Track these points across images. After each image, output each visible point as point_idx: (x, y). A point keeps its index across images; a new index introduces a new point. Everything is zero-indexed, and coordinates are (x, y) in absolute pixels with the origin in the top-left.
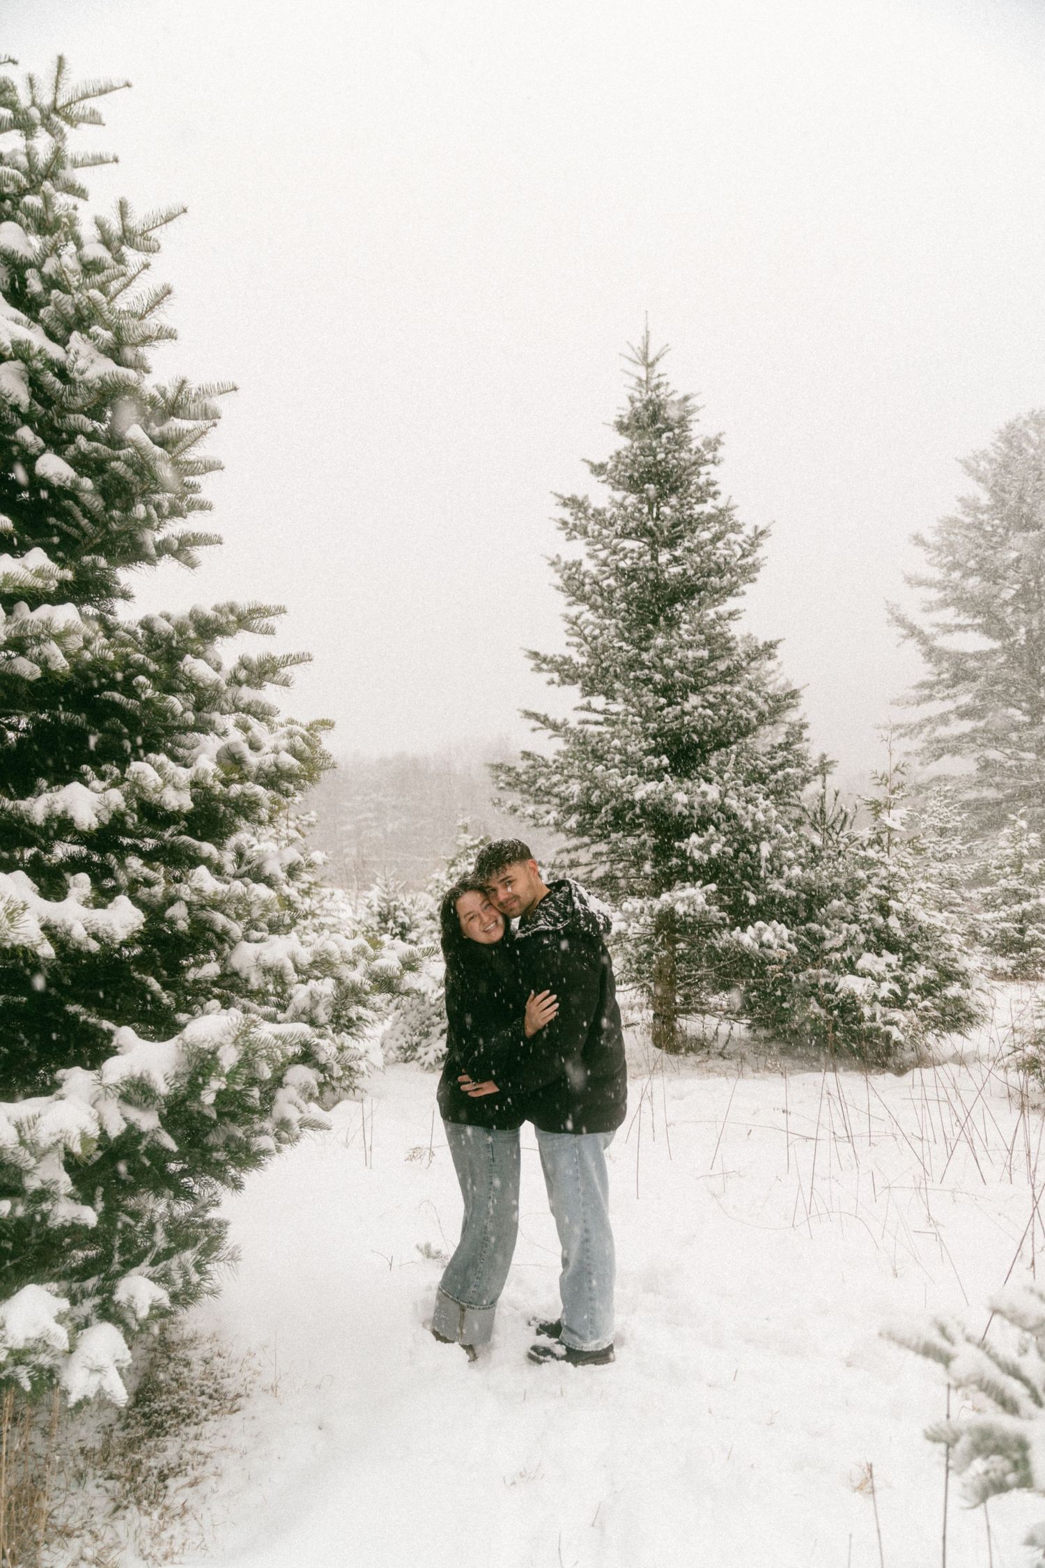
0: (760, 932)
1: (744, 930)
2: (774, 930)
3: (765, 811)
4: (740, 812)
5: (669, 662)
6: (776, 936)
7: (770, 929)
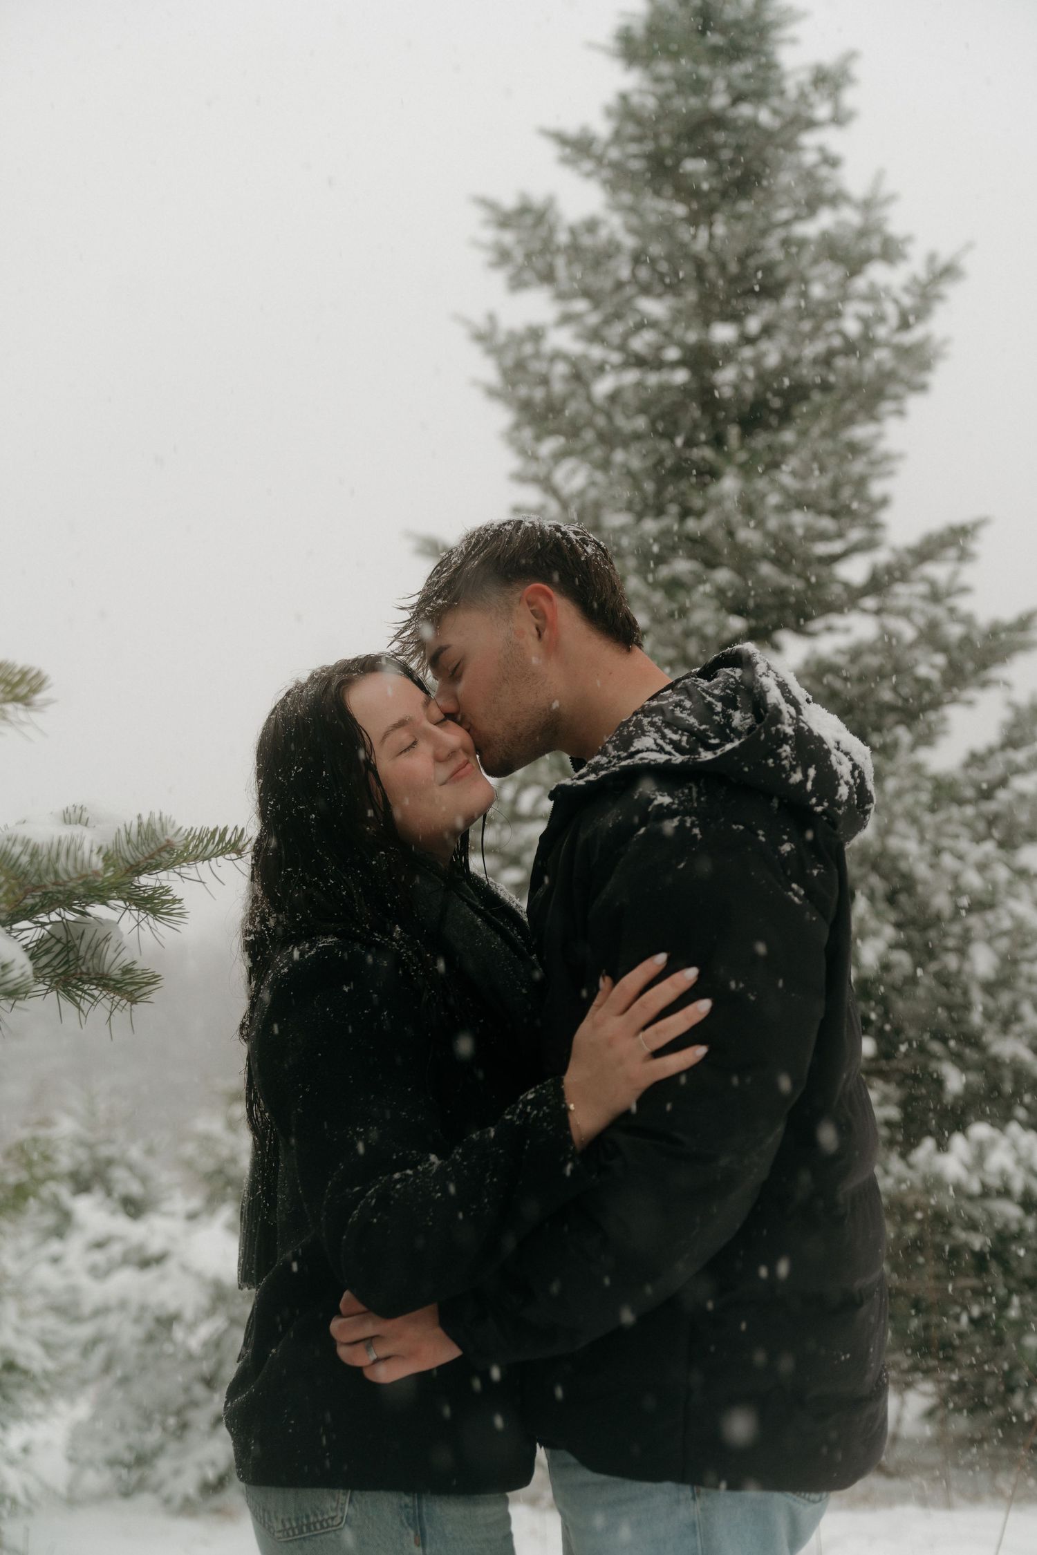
0: (980, 1153)
1: (943, 1147)
2: (1014, 1146)
3: (982, 867)
4: (922, 870)
5: (748, 535)
6: (1019, 1161)
7: (1004, 1143)
